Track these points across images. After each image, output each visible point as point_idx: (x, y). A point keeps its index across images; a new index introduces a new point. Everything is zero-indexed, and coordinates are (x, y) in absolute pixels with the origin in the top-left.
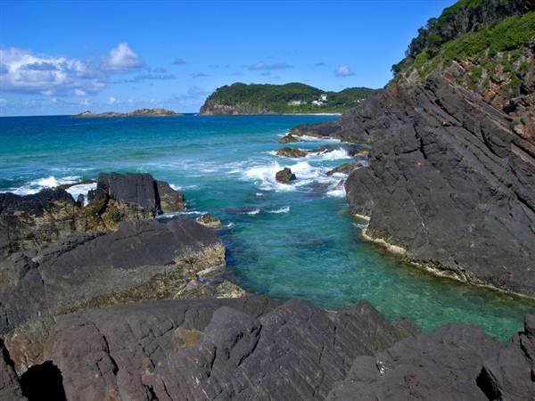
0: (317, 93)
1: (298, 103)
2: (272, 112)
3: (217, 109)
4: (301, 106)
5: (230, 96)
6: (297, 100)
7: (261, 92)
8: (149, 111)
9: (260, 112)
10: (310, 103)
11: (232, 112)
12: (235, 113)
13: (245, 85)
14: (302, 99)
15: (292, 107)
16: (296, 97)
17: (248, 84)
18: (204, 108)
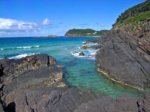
0: (94, 31)
1: (89, 34)
2: (82, 36)
3: (69, 35)
4: (90, 35)
5: (72, 32)
6: (89, 33)
7: (80, 31)
8: (52, 36)
9: (80, 36)
10: (92, 34)
11: (72, 36)
12: (73, 36)
13: (76, 29)
14: (90, 33)
15: (88, 35)
16: (89, 32)
17: (77, 29)
18: (65, 35)
